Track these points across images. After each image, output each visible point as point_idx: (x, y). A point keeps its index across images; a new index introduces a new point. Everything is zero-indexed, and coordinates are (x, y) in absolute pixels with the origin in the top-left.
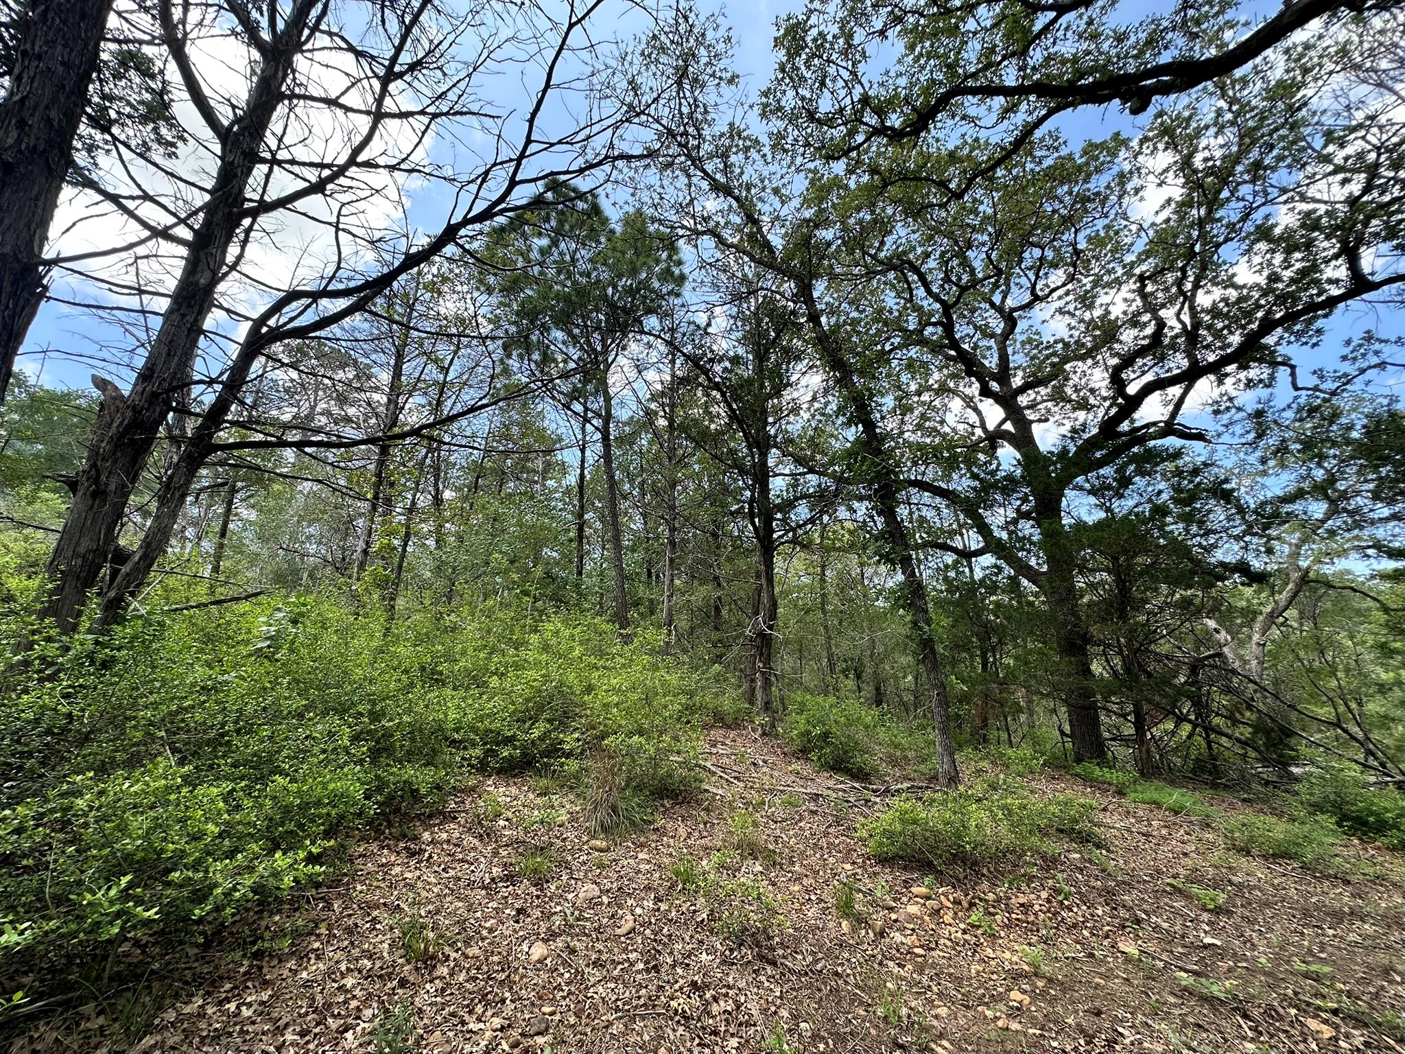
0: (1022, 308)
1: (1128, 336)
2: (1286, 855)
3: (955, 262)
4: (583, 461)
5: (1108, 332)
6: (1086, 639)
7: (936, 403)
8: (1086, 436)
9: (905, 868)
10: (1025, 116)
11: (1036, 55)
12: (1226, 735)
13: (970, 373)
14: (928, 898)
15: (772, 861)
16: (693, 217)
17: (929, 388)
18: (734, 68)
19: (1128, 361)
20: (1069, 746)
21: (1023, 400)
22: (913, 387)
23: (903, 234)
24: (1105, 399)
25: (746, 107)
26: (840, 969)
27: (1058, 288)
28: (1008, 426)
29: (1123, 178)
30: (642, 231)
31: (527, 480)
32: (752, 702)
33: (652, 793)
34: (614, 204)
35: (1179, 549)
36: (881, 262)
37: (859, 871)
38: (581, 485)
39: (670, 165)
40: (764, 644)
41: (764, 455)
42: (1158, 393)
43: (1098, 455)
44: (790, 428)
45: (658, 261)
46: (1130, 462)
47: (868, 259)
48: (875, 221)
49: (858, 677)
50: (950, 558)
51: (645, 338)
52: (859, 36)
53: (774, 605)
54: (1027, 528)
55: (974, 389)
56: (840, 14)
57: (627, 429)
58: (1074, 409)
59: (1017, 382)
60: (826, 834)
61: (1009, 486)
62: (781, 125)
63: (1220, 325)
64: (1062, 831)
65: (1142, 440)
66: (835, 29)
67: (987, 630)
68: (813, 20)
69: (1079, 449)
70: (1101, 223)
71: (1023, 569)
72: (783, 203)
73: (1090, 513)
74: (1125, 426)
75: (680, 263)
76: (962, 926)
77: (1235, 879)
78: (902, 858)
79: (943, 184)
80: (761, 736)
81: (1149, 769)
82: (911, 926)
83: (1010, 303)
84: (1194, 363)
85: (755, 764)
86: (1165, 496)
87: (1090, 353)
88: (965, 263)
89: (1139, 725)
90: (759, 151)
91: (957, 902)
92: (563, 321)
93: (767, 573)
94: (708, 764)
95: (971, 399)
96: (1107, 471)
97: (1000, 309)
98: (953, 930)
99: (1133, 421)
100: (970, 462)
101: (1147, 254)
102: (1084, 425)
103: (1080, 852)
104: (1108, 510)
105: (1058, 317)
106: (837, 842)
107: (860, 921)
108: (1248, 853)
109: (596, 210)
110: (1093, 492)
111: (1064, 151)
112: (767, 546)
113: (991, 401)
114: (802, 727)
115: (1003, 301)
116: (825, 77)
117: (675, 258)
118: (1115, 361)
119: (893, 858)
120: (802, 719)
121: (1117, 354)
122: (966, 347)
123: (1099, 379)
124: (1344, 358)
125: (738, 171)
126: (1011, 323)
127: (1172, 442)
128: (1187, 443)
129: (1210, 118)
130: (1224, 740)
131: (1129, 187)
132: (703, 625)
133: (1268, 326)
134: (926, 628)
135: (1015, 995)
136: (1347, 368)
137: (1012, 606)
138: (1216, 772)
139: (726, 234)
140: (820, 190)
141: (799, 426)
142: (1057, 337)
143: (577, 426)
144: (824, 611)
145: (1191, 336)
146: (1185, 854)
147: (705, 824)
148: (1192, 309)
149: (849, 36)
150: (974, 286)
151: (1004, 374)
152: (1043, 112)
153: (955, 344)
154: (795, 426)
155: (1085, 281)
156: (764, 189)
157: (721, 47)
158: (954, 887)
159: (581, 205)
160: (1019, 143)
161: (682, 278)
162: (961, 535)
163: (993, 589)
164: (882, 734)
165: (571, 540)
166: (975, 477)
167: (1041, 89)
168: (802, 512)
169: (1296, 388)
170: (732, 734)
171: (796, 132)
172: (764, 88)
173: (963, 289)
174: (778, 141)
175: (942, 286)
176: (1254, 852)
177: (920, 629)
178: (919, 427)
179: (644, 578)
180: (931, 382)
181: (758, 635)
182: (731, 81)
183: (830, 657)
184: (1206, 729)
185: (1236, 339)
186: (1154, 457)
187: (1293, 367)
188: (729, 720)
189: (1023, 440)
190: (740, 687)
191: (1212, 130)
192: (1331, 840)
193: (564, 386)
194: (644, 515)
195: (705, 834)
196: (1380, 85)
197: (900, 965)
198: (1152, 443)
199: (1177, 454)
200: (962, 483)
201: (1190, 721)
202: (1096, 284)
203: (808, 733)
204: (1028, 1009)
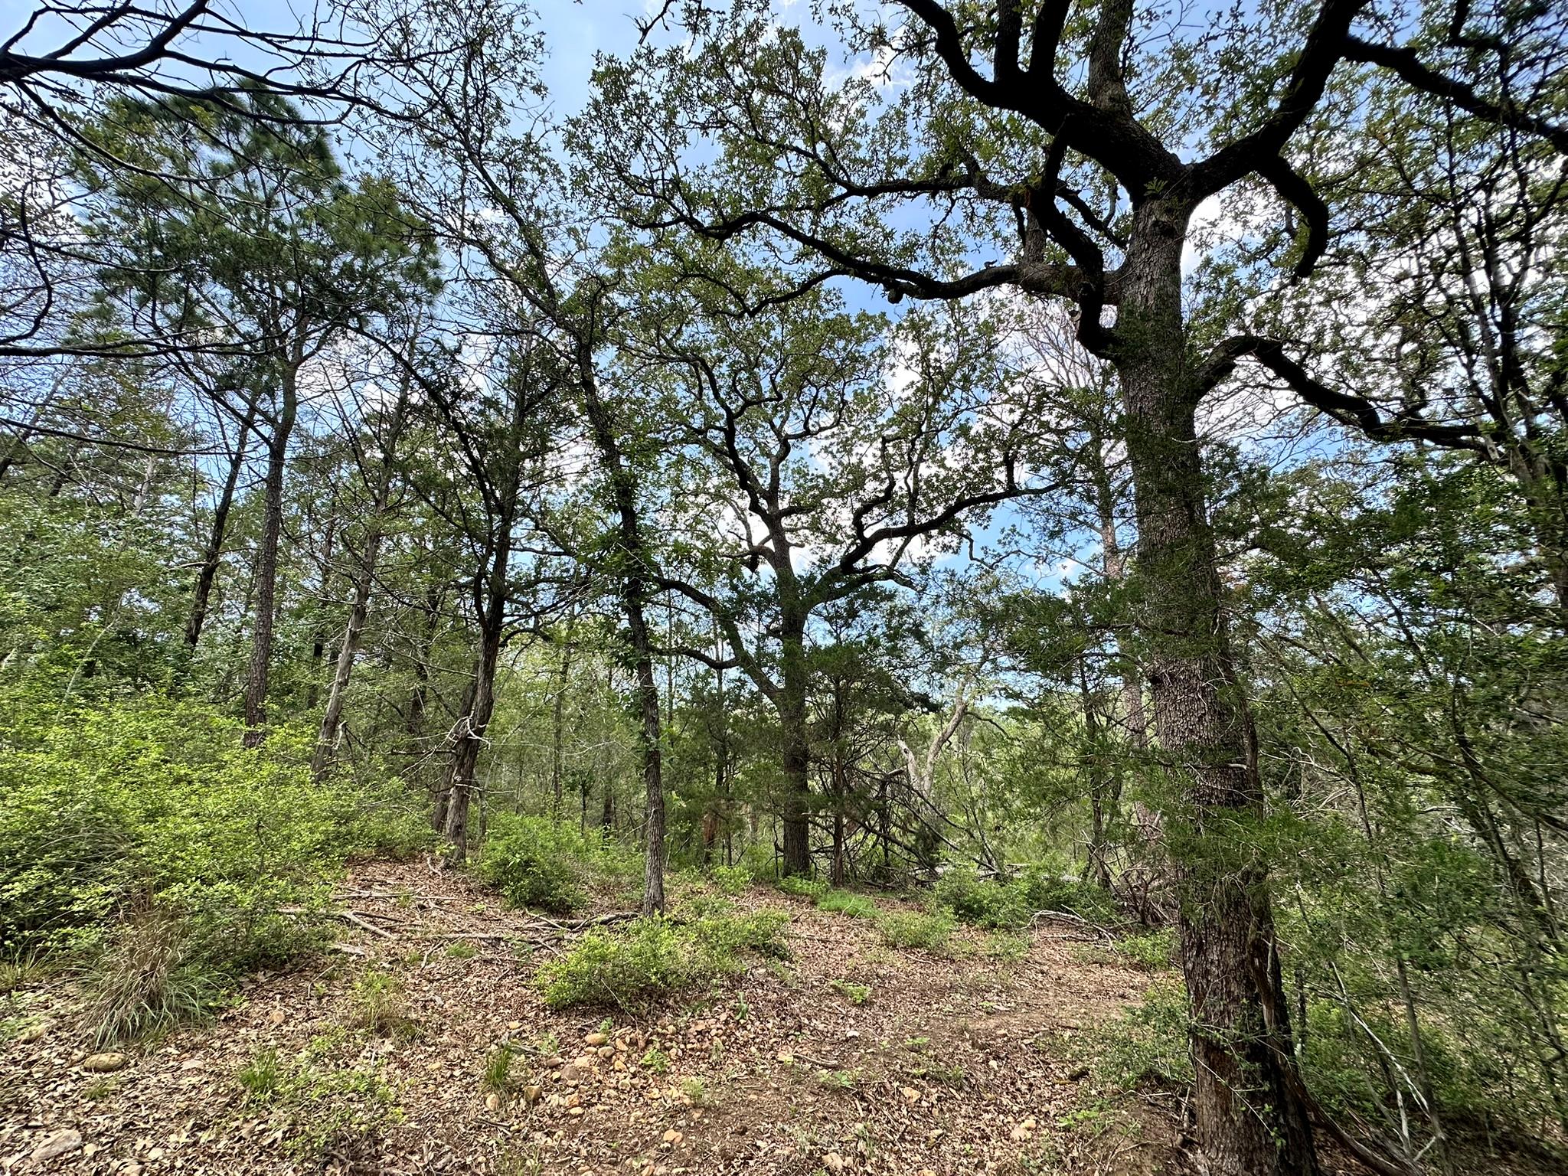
0: (796, 437)
1: (870, 485)
2: (919, 945)
3: (743, 375)
4: (232, 478)
5: (858, 477)
6: (806, 756)
7: (712, 507)
8: (830, 567)
9: (584, 1015)
10: (813, 266)
11: (829, 219)
12: (899, 844)
13: (743, 485)
14: (602, 1044)
15: (410, 1032)
16: (463, 220)
17: (706, 492)
18: (542, 76)
19: (867, 508)
20: (781, 860)
21: (785, 522)
22: (692, 486)
23: (699, 331)
24: (849, 537)
25: (549, 126)
26: (469, 1160)
27: (825, 429)
28: (770, 545)
29: (883, 353)
30: (390, 206)
31: (116, 486)
32: (439, 826)
33: (238, 965)
34: (348, 155)
35: (883, 678)
36: (676, 351)
37: (528, 1027)
38: (222, 514)
39: (440, 144)
40: (468, 751)
41: (506, 525)
42: (886, 540)
43: (837, 585)
44: (550, 498)
45: (404, 252)
46: (857, 597)
47: (662, 342)
48: (673, 307)
49: (585, 793)
50: (702, 667)
51: (363, 341)
52: (682, 118)
53: (489, 703)
54: (773, 645)
55: (746, 503)
56: (665, 87)
57: (321, 450)
58: (825, 542)
59: (783, 505)
60: (498, 987)
61: (763, 601)
62: (588, 165)
63: (931, 496)
64: (754, 948)
65: (870, 579)
66: (659, 99)
67: (724, 745)
68: (637, 76)
69: (824, 578)
70: (866, 384)
71: (766, 686)
72: (580, 249)
73: (824, 637)
74: (859, 564)
75: (436, 265)
76: (633, 1069)
77: (881, 972)
78: (582, 1002)
79: (740, 298)
80: (443, 869)
81: (840, 879)
82: (574, 1083)
83: (788, 429)
84: (912, 521)
85: (422, 907)
86: (879, 631)
87: (842, 495)
88: (754, 379)
89: (838, 837)
90: (559, 181)
91: (633, 1043)
92: (228, 273)
93: (486, 665)
94: (349, 914)
95: (743, 511)
96: (841, 602)
97: (778, 433)
98: (622, 1076)
99: (866, 561)
100: (733, 572)
101: (892, 422)
102: (830, 556)
103: (765, 967)
104: (838, 637)
105: (823, 454)
106: (509, 995)
107: (514, 1090)
108: (895, 947)
109: (320, 150)
110: (829, 619)
111: (843, 311)
112: (493, 634)
113: (758, 517)
114: (498, 856)
115: (782, 426)
116: (642, 140)
117: (431, 256)
118: (857, 505)
119: (572, 1005)
120: (500, 846)
121: (860, 500)
122: (745, 459)
123: (846, 518)
124: (999, 542)
125: (529, 190)
126: (786, 449)
127: (889, 585)
128: (902, 588)
129: (942, 329)
130: (896, 848)
131: (887, 360)
132: (391, 724)
133: (961, 505)
134: (654, 740)
135: (670, 1135)
136: (1000, 550)
137: (749, 720)
138: (887, 878)
139: (502, 254)
140: (621, 254)
141: (562, 499)
142: (819, 473)
143: (232, 429)
144: (559, 717)
145: (913, 496)
146: (850, 955)
147: (320, 999)
148: (915, 476)
149: (673, 114)
150: (758, 403)
151: (772, 495)
152: (828, 269)
153: (733, 454)
154: (558, 498)
155: (847, 429)
156: (558, 224)
157: (529, 46)
158: (634, 1027)
159: (296, 135)
160: (805, 287)
161: (437, 286)
162: (716, 644)
163: (737, 702)
164: (596, 858)
165: (184, 589)
166: (734, 588)
167: (827, 249)
168: (546, 596)
169: (972, 559)
170: (401, 869)
171: (601, 180)
172: (573, 116)
173: (748, 403)
174: (581, 179)
175: (728, 394)
176: (899, 945)
177: (648, 740)
178: (691, 528)
179: (308, 653)
180: (709, 485)
181: (461, 741)
182: (538, 89)
183: (557, 769)
184: (885, 838)
185: (940, 510)
186: (876, 595)
187: (972, 541)
188: (400, 851)
189: (780, 560)
190: (426, 806)
191: (943, 340)
192: (950, 926)
193: (220, 366)
194: (326, 571)
195: (316, 1012)
196: (1038, 351)
197: (549, 1134)
198: (877, 583)
199: (891, 597)
200: (722, 592)
201: (875, 832)
202: (856, 433)
203: (505, 862)
204: (680, 1148)
